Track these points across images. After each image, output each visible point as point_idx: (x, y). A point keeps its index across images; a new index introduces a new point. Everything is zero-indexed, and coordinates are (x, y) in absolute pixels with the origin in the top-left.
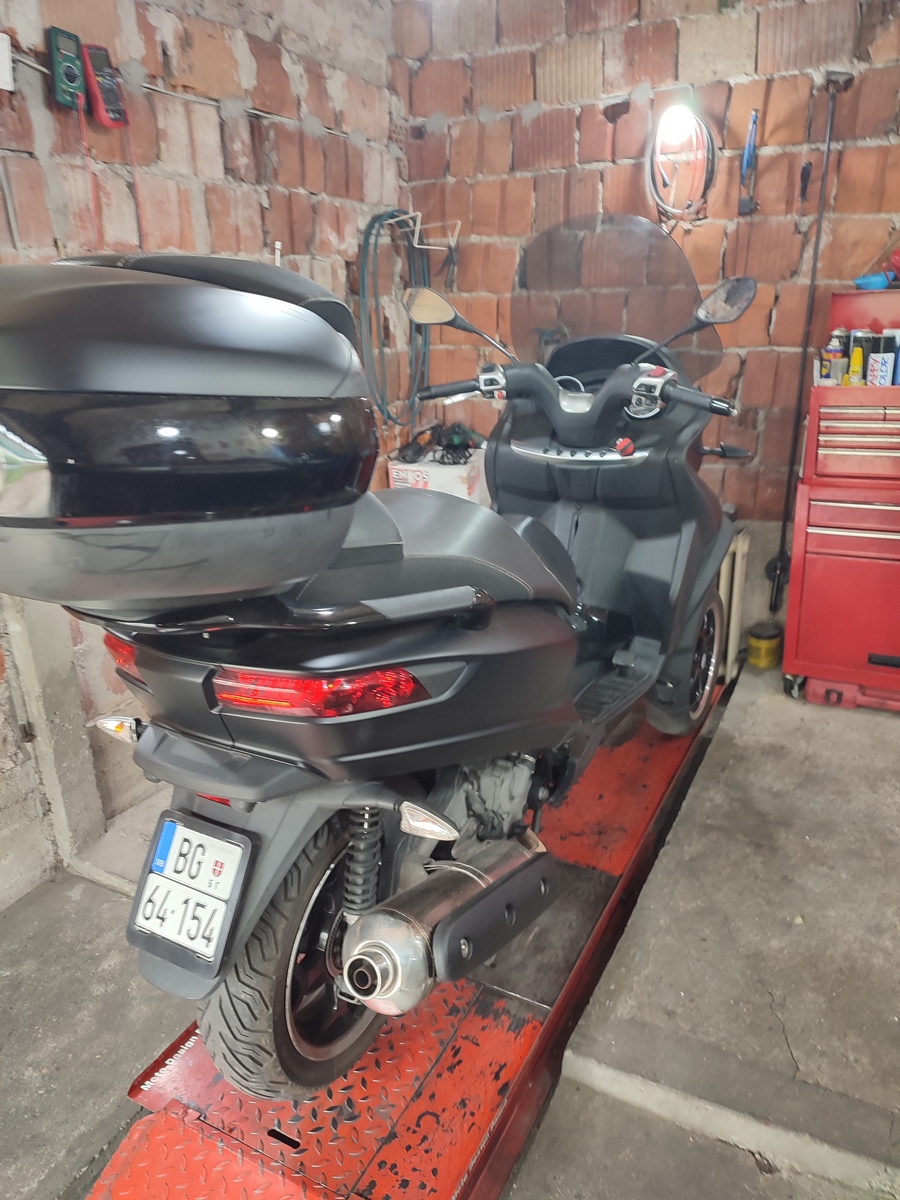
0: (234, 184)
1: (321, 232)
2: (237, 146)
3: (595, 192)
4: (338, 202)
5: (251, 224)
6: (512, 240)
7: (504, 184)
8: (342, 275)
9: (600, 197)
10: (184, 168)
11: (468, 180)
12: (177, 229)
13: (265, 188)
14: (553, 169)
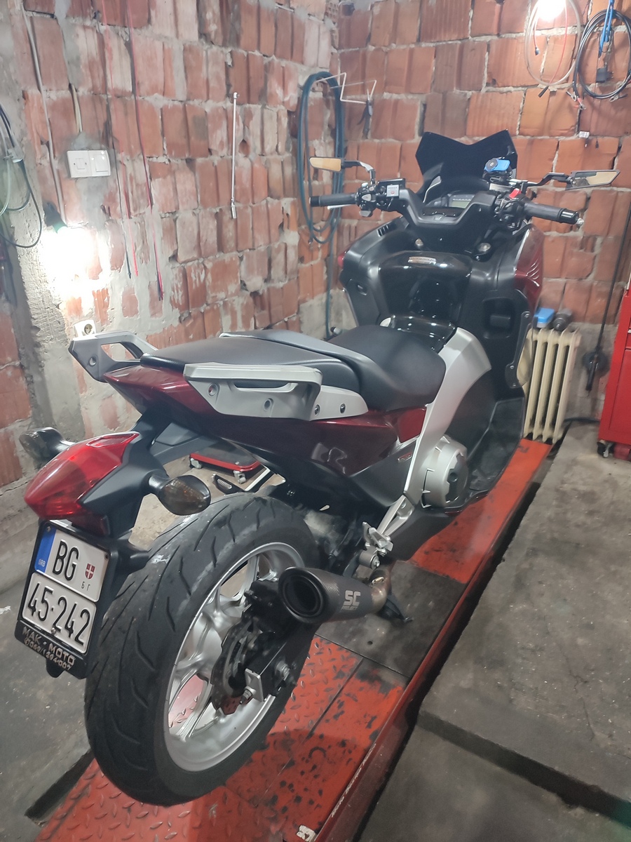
0: (206, 46)
1: (271, 87)
2: (209, 16)
3: (482, 60)
4: (284, 63)
5: (218, 78)
6: (415, 97)
7: (412, 51)
8: (285, 121)
9: (486, 64)
10: (169, 32)
11: (384, 49)
12: (161, 80)
13: (229, 50)
14: (450, 41)
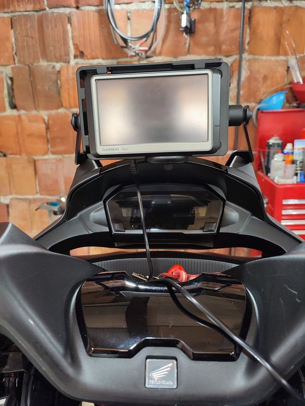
3: (65, 32)
14: (26, 11)
